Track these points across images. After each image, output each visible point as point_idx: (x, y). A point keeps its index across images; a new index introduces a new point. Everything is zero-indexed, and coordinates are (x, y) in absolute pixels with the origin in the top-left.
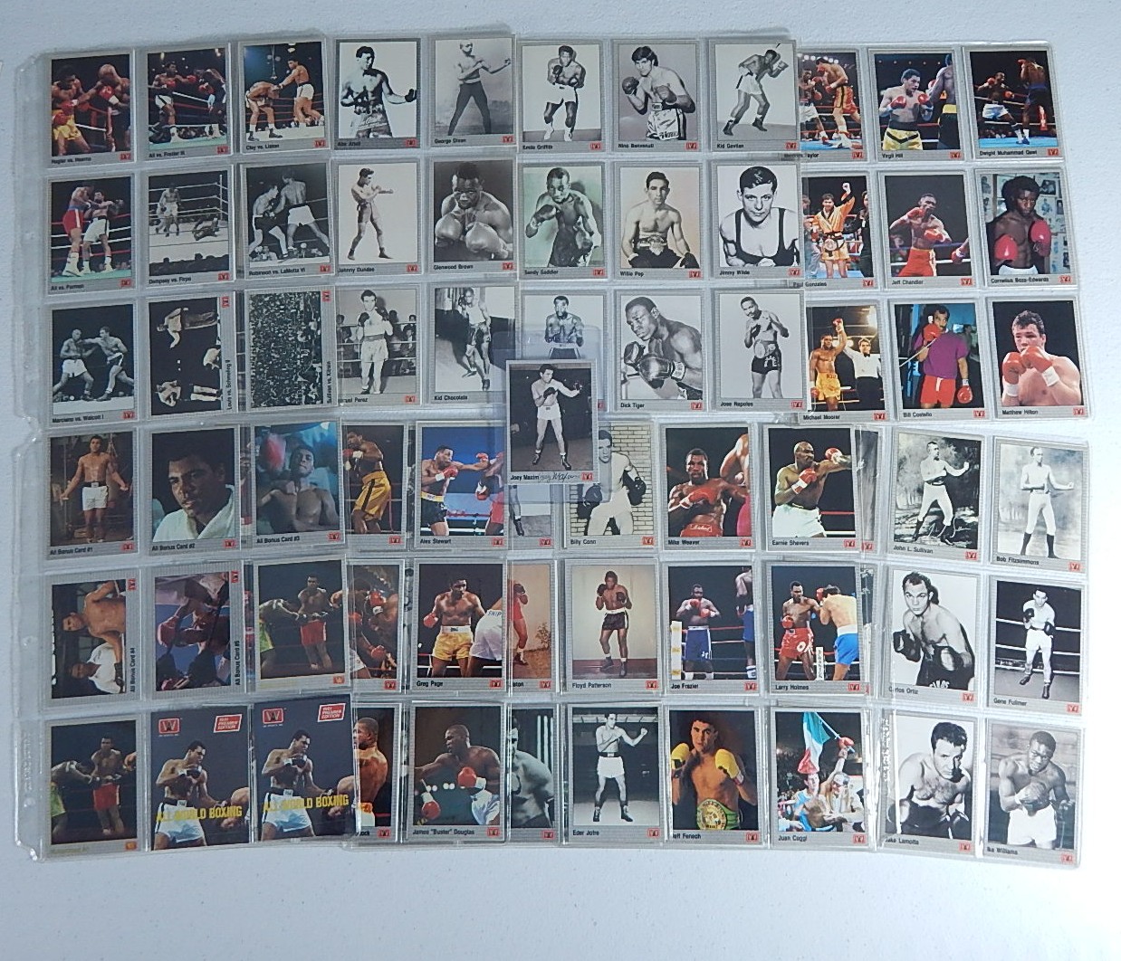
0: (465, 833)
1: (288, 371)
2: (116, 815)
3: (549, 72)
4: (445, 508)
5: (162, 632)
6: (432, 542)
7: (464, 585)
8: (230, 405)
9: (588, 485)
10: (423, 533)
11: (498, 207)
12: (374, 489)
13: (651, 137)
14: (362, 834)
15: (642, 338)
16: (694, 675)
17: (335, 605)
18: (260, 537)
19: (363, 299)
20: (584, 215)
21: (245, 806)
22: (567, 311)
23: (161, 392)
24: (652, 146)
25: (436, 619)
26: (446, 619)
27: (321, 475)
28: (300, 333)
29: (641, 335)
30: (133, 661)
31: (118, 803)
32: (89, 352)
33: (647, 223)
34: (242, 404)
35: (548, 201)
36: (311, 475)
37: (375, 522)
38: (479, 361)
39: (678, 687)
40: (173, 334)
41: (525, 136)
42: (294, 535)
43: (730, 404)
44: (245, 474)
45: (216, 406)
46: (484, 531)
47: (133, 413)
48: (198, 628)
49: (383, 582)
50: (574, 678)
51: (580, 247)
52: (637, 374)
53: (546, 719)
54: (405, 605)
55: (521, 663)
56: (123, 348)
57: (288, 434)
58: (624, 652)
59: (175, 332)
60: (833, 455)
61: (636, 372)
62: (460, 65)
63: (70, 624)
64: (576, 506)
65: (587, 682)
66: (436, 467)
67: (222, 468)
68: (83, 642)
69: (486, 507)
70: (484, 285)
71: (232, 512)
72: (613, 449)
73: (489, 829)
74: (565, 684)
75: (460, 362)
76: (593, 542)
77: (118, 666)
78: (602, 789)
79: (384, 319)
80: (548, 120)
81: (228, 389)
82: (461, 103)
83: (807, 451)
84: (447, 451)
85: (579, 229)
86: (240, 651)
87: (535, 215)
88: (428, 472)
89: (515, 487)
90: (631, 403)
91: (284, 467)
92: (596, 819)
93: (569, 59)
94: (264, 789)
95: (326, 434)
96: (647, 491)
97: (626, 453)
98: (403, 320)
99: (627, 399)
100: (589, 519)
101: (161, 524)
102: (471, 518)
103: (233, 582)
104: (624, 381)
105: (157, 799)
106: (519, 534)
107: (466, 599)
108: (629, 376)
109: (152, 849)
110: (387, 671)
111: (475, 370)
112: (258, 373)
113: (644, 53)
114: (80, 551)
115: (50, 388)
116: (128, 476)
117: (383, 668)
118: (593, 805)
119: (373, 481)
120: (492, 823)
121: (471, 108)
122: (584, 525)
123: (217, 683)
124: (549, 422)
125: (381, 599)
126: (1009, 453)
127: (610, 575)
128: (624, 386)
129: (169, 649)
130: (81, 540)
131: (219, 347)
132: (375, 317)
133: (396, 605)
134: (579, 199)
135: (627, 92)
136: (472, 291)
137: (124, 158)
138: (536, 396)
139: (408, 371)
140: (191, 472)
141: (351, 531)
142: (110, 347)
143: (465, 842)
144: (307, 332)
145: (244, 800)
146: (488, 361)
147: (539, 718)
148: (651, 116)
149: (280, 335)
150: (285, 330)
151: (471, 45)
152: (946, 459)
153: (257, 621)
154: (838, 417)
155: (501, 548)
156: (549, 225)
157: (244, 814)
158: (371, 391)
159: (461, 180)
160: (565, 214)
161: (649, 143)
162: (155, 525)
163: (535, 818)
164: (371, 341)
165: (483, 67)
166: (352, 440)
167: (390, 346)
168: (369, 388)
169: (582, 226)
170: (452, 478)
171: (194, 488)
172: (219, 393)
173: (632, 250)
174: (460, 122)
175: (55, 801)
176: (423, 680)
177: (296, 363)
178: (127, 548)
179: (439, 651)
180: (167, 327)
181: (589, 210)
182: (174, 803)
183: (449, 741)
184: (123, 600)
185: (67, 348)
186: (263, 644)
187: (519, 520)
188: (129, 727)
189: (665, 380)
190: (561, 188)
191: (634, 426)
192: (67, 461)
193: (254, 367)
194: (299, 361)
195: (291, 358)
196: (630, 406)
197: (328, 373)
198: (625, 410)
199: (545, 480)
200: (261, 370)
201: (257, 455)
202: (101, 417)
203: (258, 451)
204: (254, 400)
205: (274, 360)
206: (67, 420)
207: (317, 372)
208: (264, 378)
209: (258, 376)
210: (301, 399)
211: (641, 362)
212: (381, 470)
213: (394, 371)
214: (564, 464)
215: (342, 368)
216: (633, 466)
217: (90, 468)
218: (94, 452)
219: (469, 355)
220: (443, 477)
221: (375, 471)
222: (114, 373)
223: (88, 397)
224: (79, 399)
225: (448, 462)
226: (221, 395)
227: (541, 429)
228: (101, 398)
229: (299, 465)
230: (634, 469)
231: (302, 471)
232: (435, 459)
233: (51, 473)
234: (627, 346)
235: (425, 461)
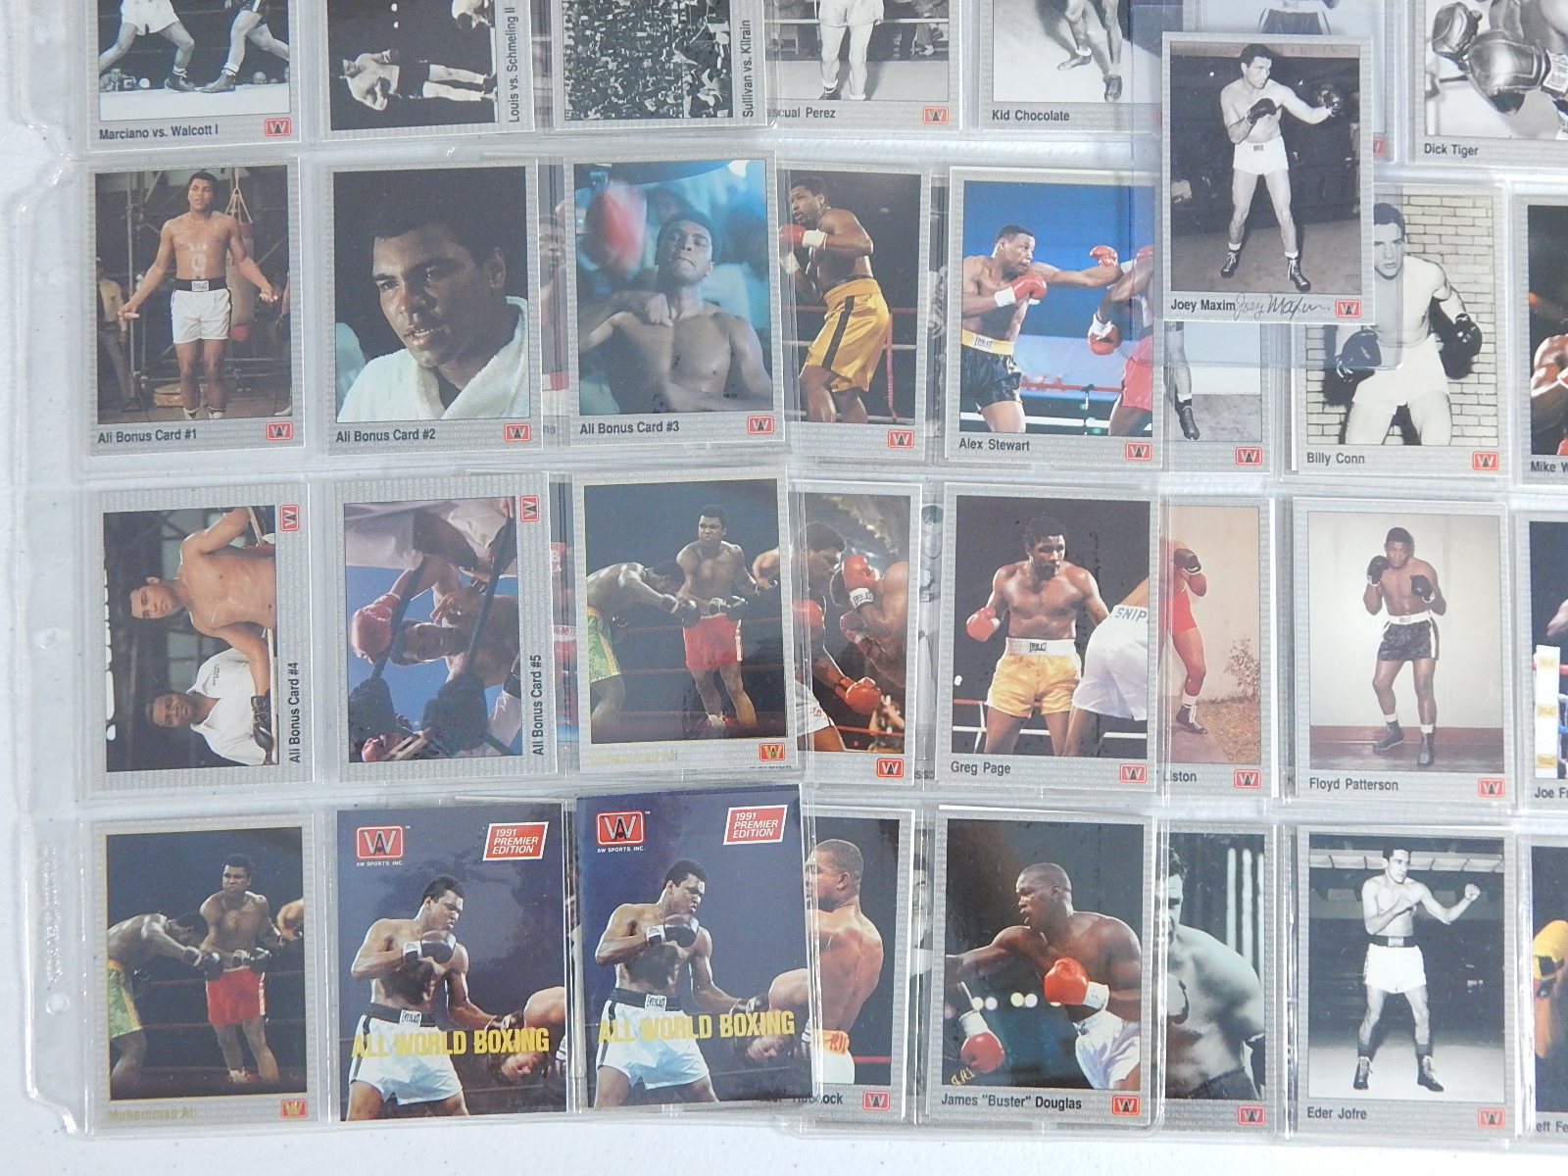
0: (1061, 1105)
1: (649, 37)
2: (257, 1038)
4: (1016, 370)
5: (360, 628)
6: (985, 446)
7: (1060, 548)
8: (515, 111)
9: (1348, 328)
10: (965, 426)
12: (851, 320)
14: (827, 1100)
17: (760, 581)
18: (588, 420)
21: (556, 1030)
23: (353, 76)
25: (996, 622)
26: (1017, 623)
27: (729, 283)
30: (295, 693)
31: (263, 1013)
34: (545, 111)
36: (705, 281)
37: (853, 398)
38: (1096, 33)
39: (1550, 794)
42: (666, 418)
44: (552, 271)
45: (481, 113)
46: (1106, 424)
47: (287, 122)
48: (445, 623)
49: (872, 533)
50: (1312, 767)
52: (1463, 78)
53: (1247, 856)
54: (922, 589)
55: (1192, 729)
57: (652, 185)
58: (1428, 712)
61: (1460, 73)
63: (147, 603)
64: (1321, 375)
65: (1343, 775)
66: (997, 273)
67: (499, 258)
68: (178, 645)
69: (1108, 372)
71: (523, 358)
72: (1407, 248)
73: (1116, 1099)
74: (1291, 780)
75: (1051, 32)
76: (1360, 459)
77: (262, 705)
78: (1374, 1016)
81: (512, 75)
84: (1022, 237)
86: (543, 679)
88: (979, 285)
89: (1180, 326)
90: (1448, 144)
91: (643, 263)
92: (1360, 1084)
94: (599, 990)
95: (742, 187)
96: (1484, 348)
97: (1438, 259)
99: (1438, 134)
100: (1349, 405)
101: (357, 383)
102: (1080, 395)
103: (525, 519)
104: (1434, 93)
105: (353, 1008)
106: (1187, 434)
107: (1064, 579)
108: (1442, 81)
109: (343, 1119)
110: (883, 737)
111: (1088, 52)
112: (581, 39)
114: (167, 436)
115: (92, 60)
116: (277, 269)
117: (873, 727)
118: (1356, 1051)
119: (850, 302)
120: (1123, 1084)
122: (1337, 419)
123: (491, 749)
124: (1261, 180)
125: (869, 573)
127: (1399, 536)
128: (1431, 104)
129: (380, 668)
130: (170, 412)
133: (903, 587)
138: (1230, 118)
139: (930, 50)
140: (429, 263)
141: (800, 413)
143: (1060, 1126)
145: (553, 1015)
146: (1117, 32)
147: (1232, 854)
153: (583, 613)
155: (1148, 466)
157: (555, 1044)
158: (843, 93)
162: (343, 381)
163: (1220, 1078)
166: (801, 204)
168: (840, 86)
170: (1034, 302)
171: (432, 303)
172: (490, 84)
175: (118, 1003)
176: (965, 758)
177: (669, 21)
178: (279, 434)
179: (1003, 694)
182: (392, 1016)
183: (1024, 899)
184: (269, 552)
186: (597, 663)
187: (1188, 402)
188: (285, 843)
189: (1528, 94)
191: (1456, 197)
192: (134, 230)
193: (570, 25)
194: (676, 16)
195: (657, 9)
196: (1444, 150)
197: (745, 47)
198: (1434, 160)
199: (1251, 313)
200: (588, 32)
201: (580, 231)
202: (213, 130)
203: (581, 221)
204: (570, 102)
205: (617, 11)
206: (132, 135)
207: (719, 45)
208: (594, 52)
209: (580, 48)
210: (682, 105)
211: (1471, 51)
212: (867, 277)
213: (897, 50)
214: (1292, 277)
215: (777, 38)
216: (1452, 289)
217: (187, 248)
218: (198, 211)
219: (1072, 18)
220: (1013, 299)
221: (854, 278)
222: (242, 29)
223: (182, 83)
224: (162, 87)
225: (1025, 265)
226: (495, 89)
227: (1242, 197)
228: (211, 86)
229: (677, 257)
230: (1454, 296)
231: (684, 272)
232: (993, 256)
233: (97, 256)
234: (1439, 13)
235: (970, 259)
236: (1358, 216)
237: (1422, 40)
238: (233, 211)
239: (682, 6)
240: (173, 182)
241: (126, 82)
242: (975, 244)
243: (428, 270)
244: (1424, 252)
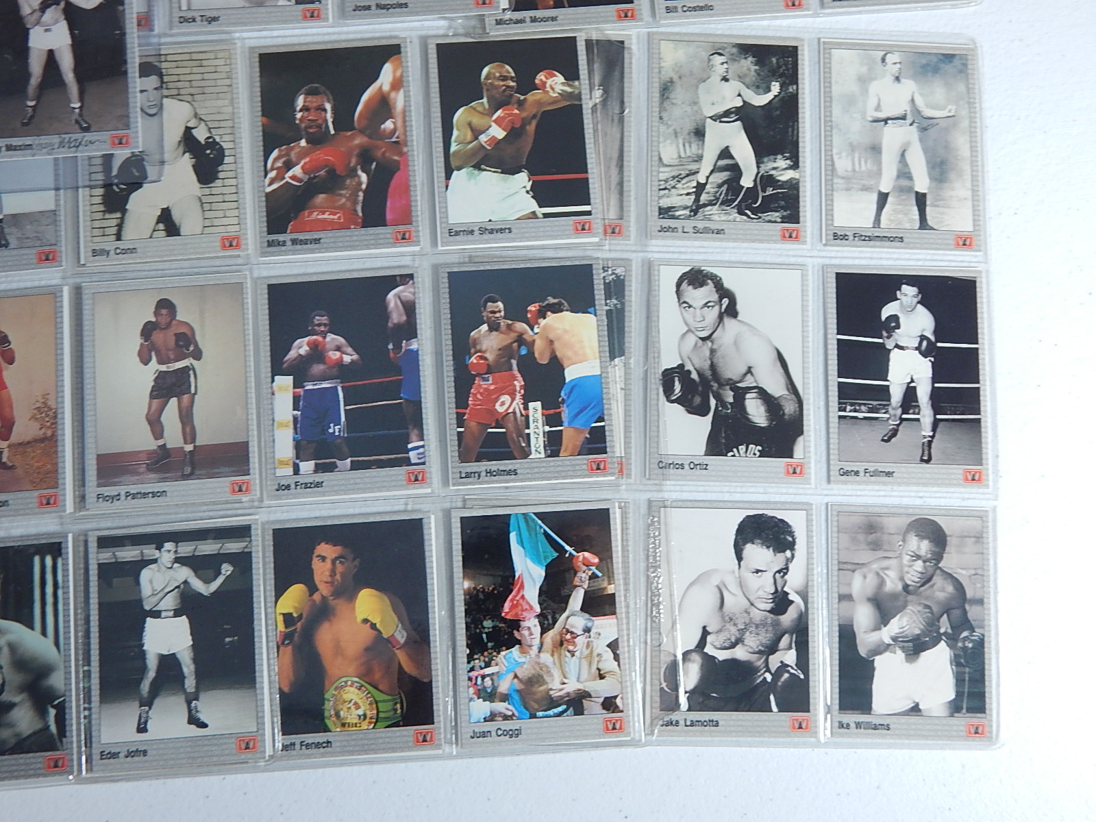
9: (122, 154)
16: (316, 464)
39: (288, 487)
43: (368, 8)
50: (99, 485)
53: (49, 560)
55: (4, 466)
58: (189, 432)
60: (549, 82)
64: (100, 191)
65: (122, 490)
72: (165, 92)
74: (83, 498)
76: (133, 250)
78: (151, 674)
83: (504, 78)
92: (142, 729)
96: (227, 160)
97: (189, 98)
100: (124, 211)
118: (137, 703)
122: (115, 222)
124: (51, 53)
126: (846, 65)
127: (165, 305)
138: (26, 10)
147: (37, 559)
152: (741, 78)
154: (554, 19)
163: (30, 736)
191: (203, 52)
196: (194, 20)
198: (186, 28)
199: (45, 151)
214: (77, 122)
216: (201, 119)
227: (36, 66)
230: (203, 124)
236: (125, 73)
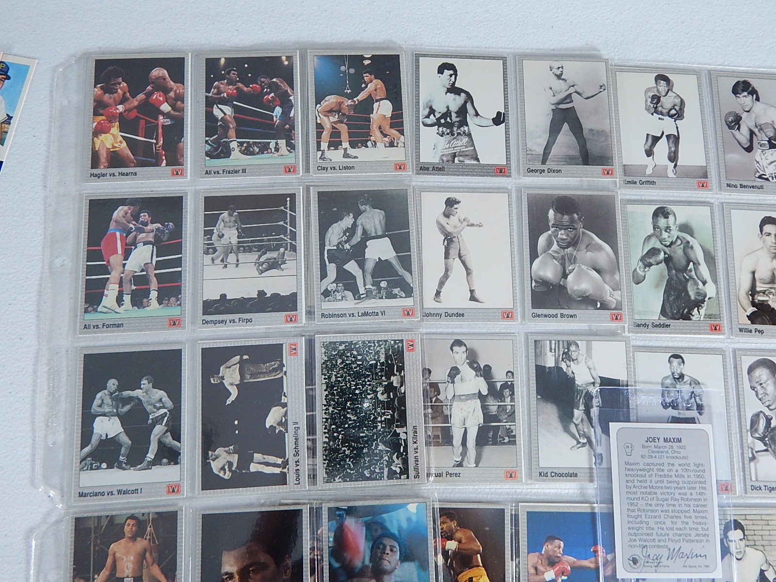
1: (366, 437)
3: (646, 101)
8: (298, 479)
11: (600, 248)
13: (760, 177)
15: (768, 407)
19: (452, 350)
20: (696, 262)
22: (684, 373)
23: (214, 460)
24: (761, 187)
27: (408, 572)
28: (380, 389)
29: (767, 404)
32: (127, 408)
33: (764, 273)
34: (313, 477)
35: (654, 243)
36: (396, 572)
38: (589, 430)
40: (229, 387)
41: (627, 170)
44: (316, 569)
45: (281, 479)
47: (179, 486)
51: (693, 298)
52: (767, 450)
56: (169, 404)
59: (232, 384)
61: (765, 448)
62: (551, 88)
66: (546, 562)
67: (288, 561)
70: (590, 338)
72: (747, 543)
75: (567, 430)
79: (477, 375)
80: (649, 153)
81: (296, 459)
82: (554, 129)
84: (557, 542)
85: (691, 277)
87: (642, 259)
88: (536, 569)
90: (762, 485)
91: (363, 562)
93: (666, 89)
95: (414, 519)
98: (500, 377)
99: (757, 480)
104: (753, 458)
108: (757, 452)
111: (585, 441)
112: (332, 439)
113: (743, 87)
115: (77, 453)
116: (170, 571)
119: (471, 579)
121: (565, 136)
128: (752, 464)
131: (284, 405)
132: (467, 372)
134: (688, 242)
135: (730, 128)
136: (577, 345)
137: (176, 174)
139: (507, 440)
140: (250, 566)
142: (153, 401)
144: (390, 388)
148: (757, 154)
149: (357, 392)
150: (363, 386)
151: (562, 67)
156: (657, 272)
158: (464, 463)
159: (559, 215)
160: (674, 259)
161: (759, 184)
164: (462, 401)
165: (576, 92)
166: (444, 526)
167: (484, 408)
168: (463, 460)
169: (693, 273)
170: (565, 578)
172: (285, 464)
173: (750, 303)
174: (555, 150)
177: (376, 427)
180: (223, 378)
181: (700, 256)
185: (100, 402)
190: (668, 229)
191: (768, 515)
192: (94, 548)
193: (326, 431)
194: (380, 424)
195: (370, 421)
196: (760, 489)
197: (415, 440)
198: (755, 493)
200: (335, 434)
201: (331, 545)
202: (139, 491)
203: (331, 539)
204: (326, 472)
205: (350, 422)
206: (96, 495)
207: (401, 439)
208: (338, 445)
209: (331, 443)
210: (383, 473)
211: (769, 436)
212: (479, 566)
213: (490, 440)
215: (430, 434)
216: (770, 564)
217: (123, 559)
218: (129, 538)
219: (576, 422)
220: (554, 577)
221: (473, 567)
222: (156, 435)
223: (124, 465)
224: (114, 468)
225: (559, 557)
226: (287, 467)
228: (139, 466)
229: (381, 558)
230: (771, 568)
231: (385, 567)
232: (543, 552)
233: (74, 564)
234: (752, 417)
235: (532, 554)
237: (745, 431)
238: (148, 537)
239: (383, 419)
240: (116, 522)
241: (94, 465)
242: (533, 547)
243: (251, 569)
244: (755, 545)
